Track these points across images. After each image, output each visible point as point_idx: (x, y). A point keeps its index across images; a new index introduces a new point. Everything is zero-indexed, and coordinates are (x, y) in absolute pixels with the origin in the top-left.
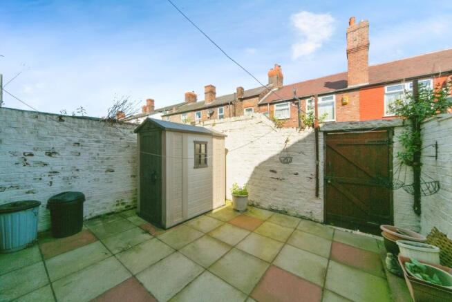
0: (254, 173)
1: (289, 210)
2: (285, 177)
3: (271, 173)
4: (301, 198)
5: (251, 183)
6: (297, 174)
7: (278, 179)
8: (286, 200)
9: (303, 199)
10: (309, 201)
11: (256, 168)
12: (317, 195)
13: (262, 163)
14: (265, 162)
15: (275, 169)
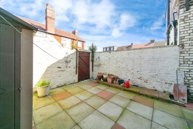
0: (47, 70)
1: (66, 83)
2: (65, 69)
3: (58, 69)
4: (71, 76)
5: (43, 77)
6: (70, 67)
7: (61, 71)
8: (65, 79)
9: (72, 76)
10: (74, 77)
11: (48, 67)
12: (76, 73)
13: (53, 64)
14: (54, 63)
15: (60, 67)
